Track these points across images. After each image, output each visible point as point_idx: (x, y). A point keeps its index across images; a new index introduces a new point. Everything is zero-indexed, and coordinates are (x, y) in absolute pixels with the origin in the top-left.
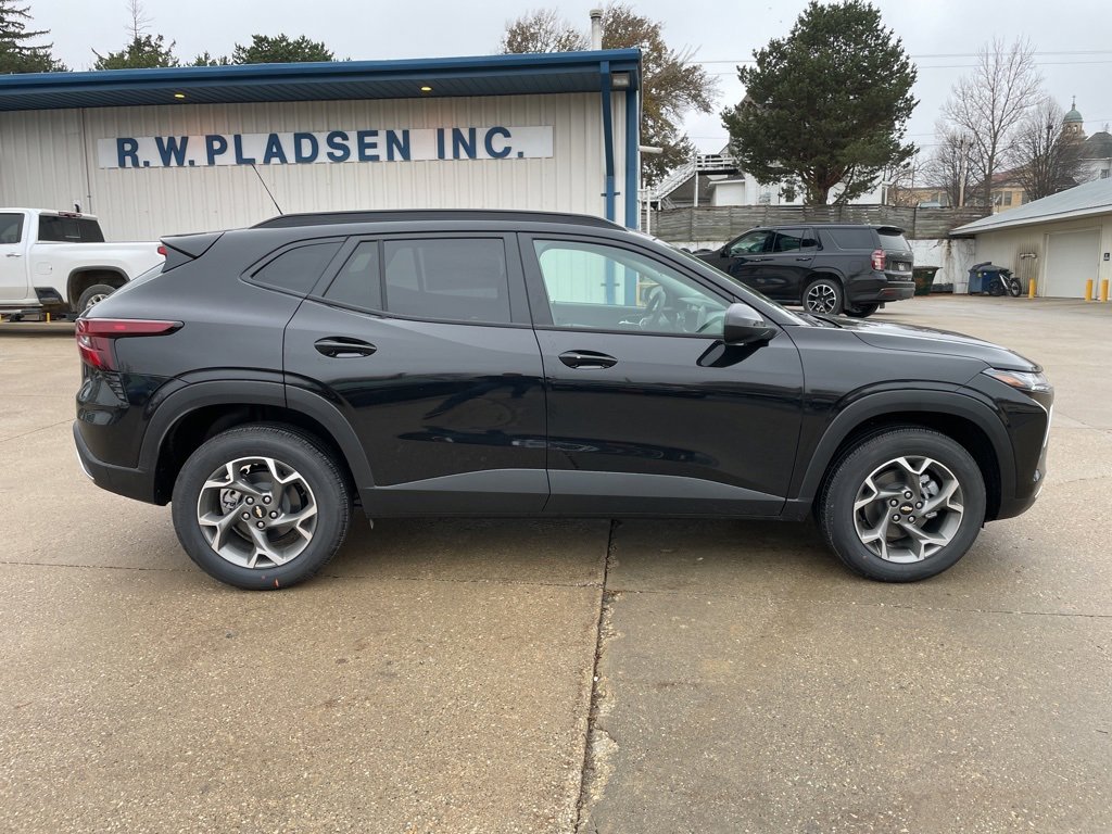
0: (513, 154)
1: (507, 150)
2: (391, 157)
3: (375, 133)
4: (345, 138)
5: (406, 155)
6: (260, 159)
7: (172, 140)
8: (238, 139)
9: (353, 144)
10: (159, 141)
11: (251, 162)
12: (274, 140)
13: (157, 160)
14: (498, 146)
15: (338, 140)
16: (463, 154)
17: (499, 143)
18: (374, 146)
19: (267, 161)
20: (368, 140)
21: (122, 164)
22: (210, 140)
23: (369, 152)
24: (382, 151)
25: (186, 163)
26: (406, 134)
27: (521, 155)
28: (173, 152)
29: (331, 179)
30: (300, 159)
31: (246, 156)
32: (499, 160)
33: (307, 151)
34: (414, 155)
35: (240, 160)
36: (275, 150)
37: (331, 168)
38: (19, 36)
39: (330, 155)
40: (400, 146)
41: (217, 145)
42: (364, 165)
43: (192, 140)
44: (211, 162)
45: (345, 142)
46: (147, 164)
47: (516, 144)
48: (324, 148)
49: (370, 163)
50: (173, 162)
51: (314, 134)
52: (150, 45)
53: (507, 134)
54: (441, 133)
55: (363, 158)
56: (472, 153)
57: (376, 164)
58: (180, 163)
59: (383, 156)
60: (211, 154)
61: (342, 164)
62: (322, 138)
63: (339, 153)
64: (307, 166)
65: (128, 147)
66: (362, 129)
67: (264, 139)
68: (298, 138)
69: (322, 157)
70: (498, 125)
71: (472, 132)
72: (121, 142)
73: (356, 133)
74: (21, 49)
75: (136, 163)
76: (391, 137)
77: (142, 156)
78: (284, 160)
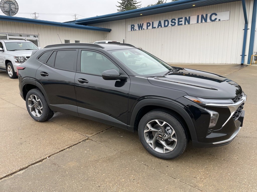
0: (217, 20)
1: (216, 19)
2: (185, 24)
3: (182, 18)
4: (175, 20)
5: (189, 23)
6: (157, 27)
7: (140, 24)
8: (153, 23)
9: (177, 22)
10: (138, 25)
11: (155, 28)
12: (160, 22)
13: (137, 29)
14: (213, 19)
15: (173, 21)
16: (203, 21)
17: (213, 17)
18: (181, 21)
19: (158, 27)
20: (180, 20)
21: (132, 30)
22: (147, 23)
23: (180, 23)
24: (183, 23)
25: (143, 29)
26: (189, 17)
27: (219, 20)
28: (140, 27)
29: (171, 31)
30: (165, 26)
31: (154, 26)
32: (213, 22)
33: (166, 24)
34: (191, 23)
35: (153, 28)
36: (160, 25)
37: (171, 27)
38: (135, 3)
39: (171, 25)
40: (188, 21)
41: (149, 24)
42: (179, 26)
43: (144, 24)
44: (147, 28)
45: (175, 21)
46: (136, 30)
47: (218, 17)
48: (170, 23)
49: (180, 26)
50: (140, 29)
51: (168, 20)
52: (161, 2)
53: (216, 15)
54: (198, 16)
55: (179, 24)
56: (206, 21)
57: (182, 26)
58: (142, 29)
59: (183, 24)
60: (148, 26)
61: (174, 26)
62: (170, 21)
63: (173, 24)
64: (166, 28)
65: (133, 26)
66: (179, 17)
67: (158, 22)
68: (165, 21)
69: (170, 25)
70: (214, 13)
71: (207, 15)
72: (132, 25)
73: (177, 19)
74: (136, 6)
75: (134, 30)
76: (186, 19)
77: (135, 28)
78: (161, 27)
